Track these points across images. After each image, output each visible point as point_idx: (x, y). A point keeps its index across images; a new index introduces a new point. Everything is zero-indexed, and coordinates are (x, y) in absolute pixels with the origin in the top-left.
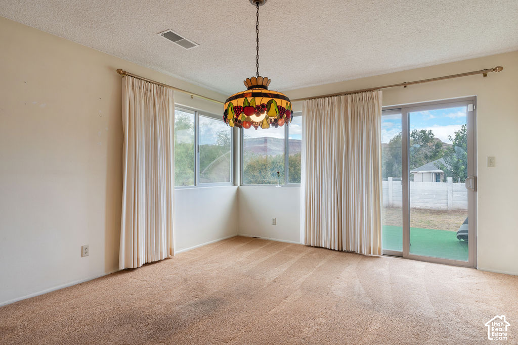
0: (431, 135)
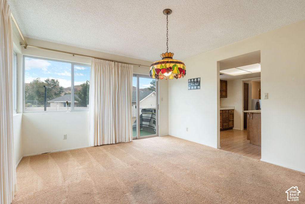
0: (58, 83)
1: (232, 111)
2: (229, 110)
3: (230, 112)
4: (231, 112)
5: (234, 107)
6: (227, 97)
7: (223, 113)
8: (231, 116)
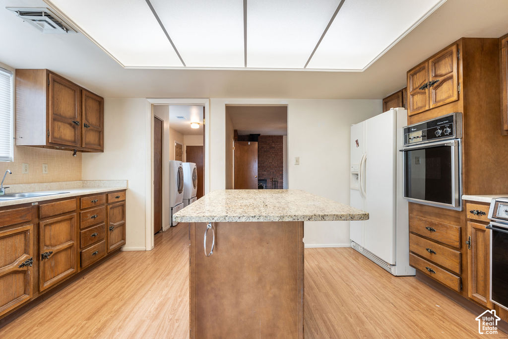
1: (119, 194)
2: (107, 194)
3: (111, 199)
4: (117, 197)
5: (127, 181)
6: (102, 151)
7: (83, 206)
8: (117, 211)
